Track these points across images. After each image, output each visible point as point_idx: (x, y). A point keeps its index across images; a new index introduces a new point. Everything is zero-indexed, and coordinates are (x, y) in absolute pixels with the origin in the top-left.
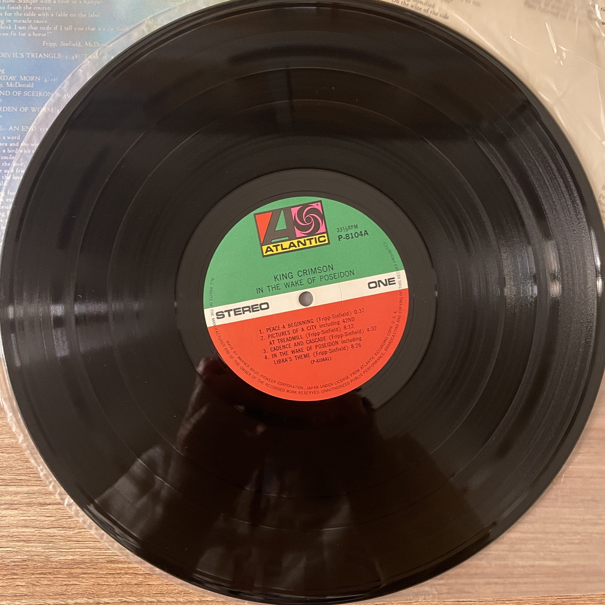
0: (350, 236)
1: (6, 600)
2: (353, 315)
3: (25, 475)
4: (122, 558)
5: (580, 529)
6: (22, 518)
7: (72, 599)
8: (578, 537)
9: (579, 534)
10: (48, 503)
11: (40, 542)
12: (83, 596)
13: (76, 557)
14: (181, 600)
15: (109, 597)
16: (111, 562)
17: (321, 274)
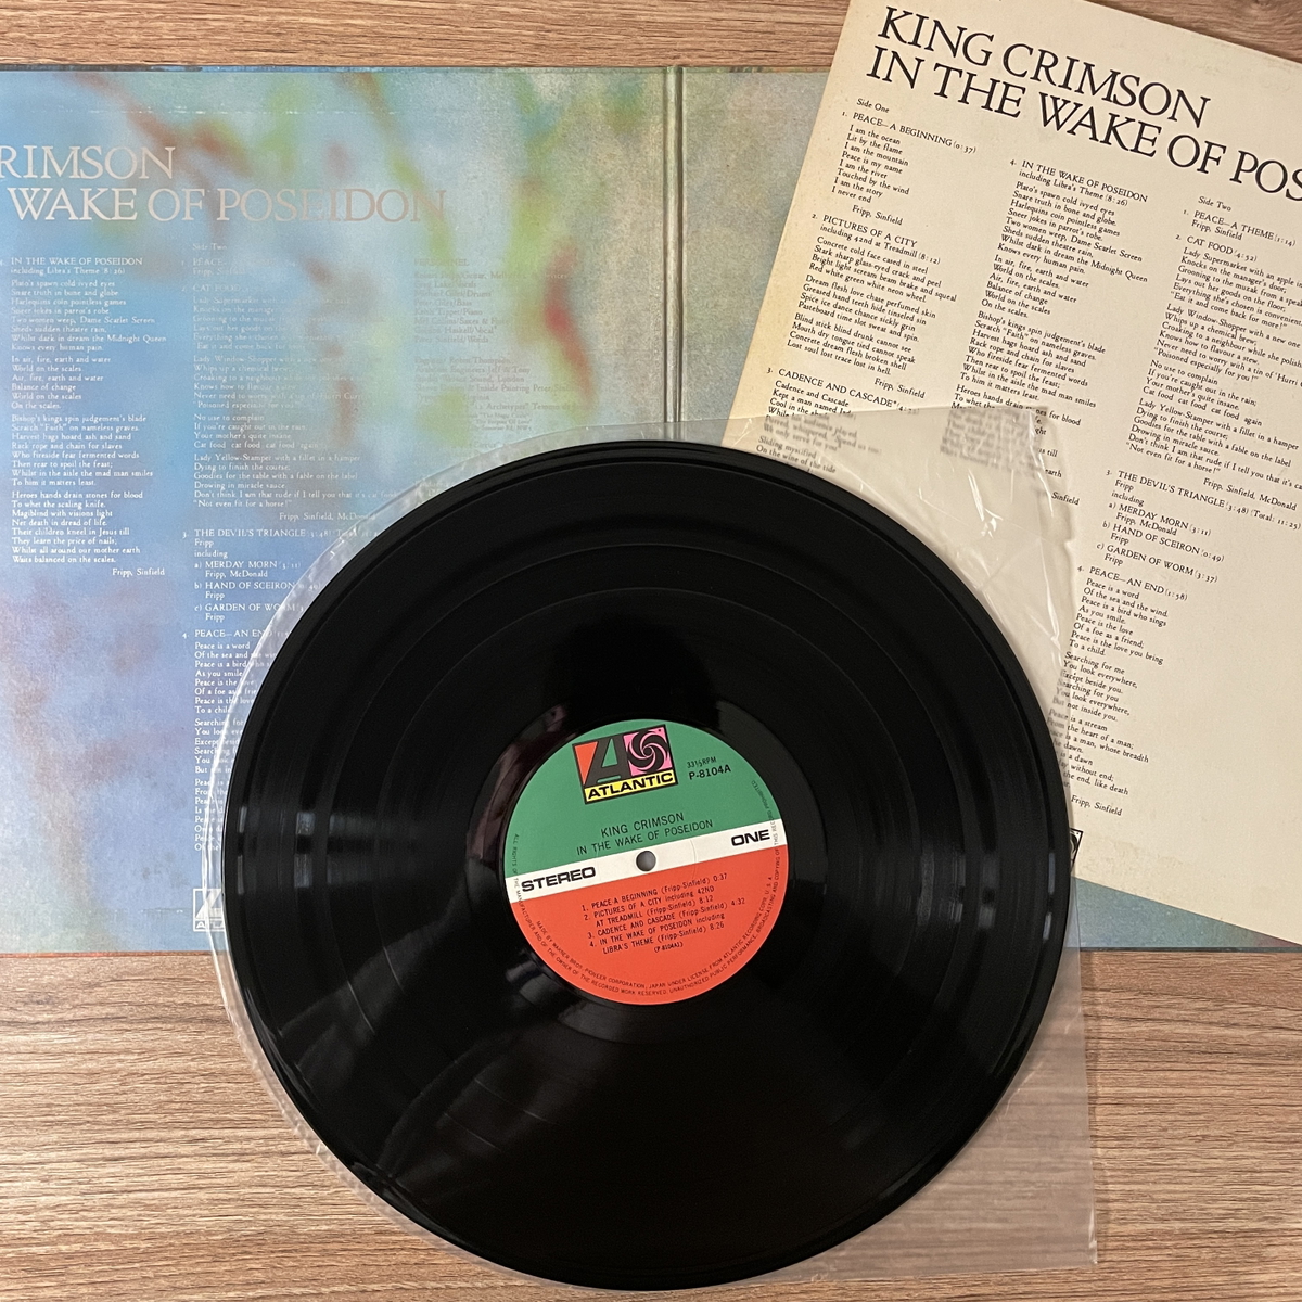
0: (706, 773)
1: (235, 1290)
2: (712, 883)
3: (261, 1113)
4: (396, 1228)
5: (1034, 1177)
6: (257, 1174)
7: (328, 1286)
8: (1032, 1188)
9: (1033, 1183)
10: (293, 1150)
11: (283, 1207)
12: (342, 1281)
13: (330, 1227)
14: (479, 1285)
15: (379, 1282)
16: (380, 1233)
17: (666, 827)
